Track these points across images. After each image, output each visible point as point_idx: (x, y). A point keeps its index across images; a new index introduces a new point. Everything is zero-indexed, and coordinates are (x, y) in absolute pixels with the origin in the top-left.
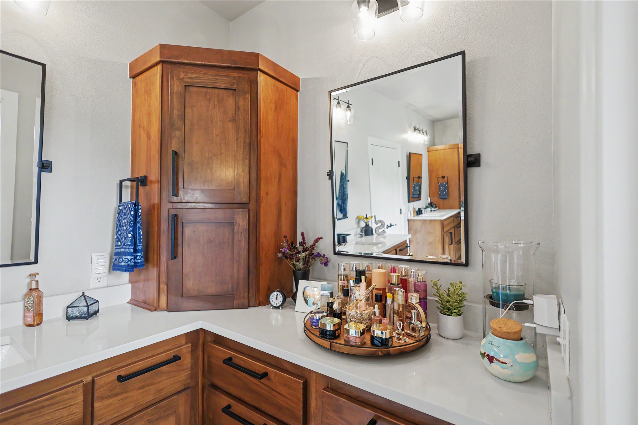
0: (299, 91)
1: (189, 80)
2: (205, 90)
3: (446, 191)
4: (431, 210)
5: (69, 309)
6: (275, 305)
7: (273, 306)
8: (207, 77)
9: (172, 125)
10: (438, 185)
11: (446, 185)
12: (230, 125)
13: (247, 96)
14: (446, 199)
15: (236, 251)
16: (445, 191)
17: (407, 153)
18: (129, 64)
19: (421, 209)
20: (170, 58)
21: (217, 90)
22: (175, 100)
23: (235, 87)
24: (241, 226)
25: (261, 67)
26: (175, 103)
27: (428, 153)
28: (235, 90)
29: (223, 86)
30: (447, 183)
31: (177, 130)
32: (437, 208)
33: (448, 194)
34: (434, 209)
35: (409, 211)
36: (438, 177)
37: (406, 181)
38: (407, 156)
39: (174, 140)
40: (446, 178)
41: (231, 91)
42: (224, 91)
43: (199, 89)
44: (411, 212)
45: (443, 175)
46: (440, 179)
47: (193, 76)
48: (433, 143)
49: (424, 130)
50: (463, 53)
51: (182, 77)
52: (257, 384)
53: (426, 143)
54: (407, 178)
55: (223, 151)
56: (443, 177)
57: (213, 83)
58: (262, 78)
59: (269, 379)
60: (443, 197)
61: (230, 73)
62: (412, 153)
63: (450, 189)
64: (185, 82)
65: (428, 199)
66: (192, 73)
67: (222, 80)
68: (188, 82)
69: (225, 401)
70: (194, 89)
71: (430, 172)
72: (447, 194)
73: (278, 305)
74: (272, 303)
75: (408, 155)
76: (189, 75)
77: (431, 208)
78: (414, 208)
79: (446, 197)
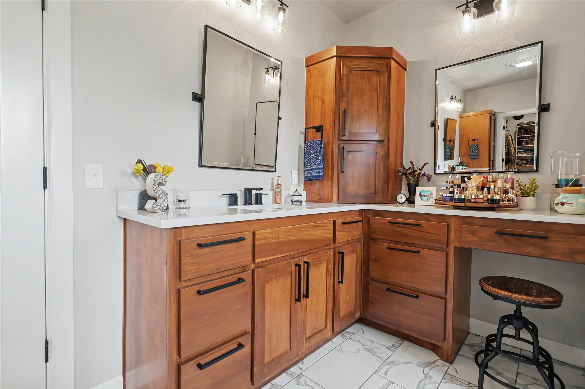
0: (407, 70)
1: (352, 66)
2: (360, 72)
3: (477, 152)
4: (462, 168)
5: (293, 196)
6: (400, 202)
7: (399, 203)
8: (363, 64)
9: (343, 94)
10: (469, 146)
11: (477, 147)
12: (374, 93)
13: (385, 75)
14: (476, 158)
15: (377, 169)
16: (475, 152)
17: (444, 119)
18: (305, 58)
19: (455, 167)
20: (342, 54)
21: (367, 72)
22: (344, 79)
23: (378, 69)
24: (380, 154)
25: (394, 56)
26: (344, 80)
27: (460, 119)
28: (378, 71)
29: (371, 69)
30: (478, 145)
31: (345, 97)
32: (467, 167)
33: (478, 155)
34: (464, 167)
35: (444, 168)
36: (469, 139)
37: (443, 142)
38: (444, 121)
39: (343, 103)
40: (476, 141)
41: (375, 72)
42: (371, 72)
43: (357, 72)
44: (446, 169)
45: (474, 138)
46: (471, 143)
47: (355, 63)
48: (464, 111)
49: (459, 99)
50: (542, 42)
51: (348, 65)
52: (411, 232)
53: (460, 110)
54: (444, 140)
55: (370, 109)
56: (474, 140)
57: (366, 67)
58: (393, 63)
59: (422, 227)
60: (473, 157)
61: (375, 61)
62: (449, 119)
63: (480, 151)
64: (350, 68)
65: (458, 160)
66: (354, 62)
67: (371, 65)
68: (351, 68)
69: (386, 245)
70: (354, 72)
71: (461, 136)
72: (476, 155)
73: (402, 202)
74: (399, 201)
75: (446, 120)
76: (352, 64)
77: (462, 167)
78: (449, 165)
79: (476, 157)
